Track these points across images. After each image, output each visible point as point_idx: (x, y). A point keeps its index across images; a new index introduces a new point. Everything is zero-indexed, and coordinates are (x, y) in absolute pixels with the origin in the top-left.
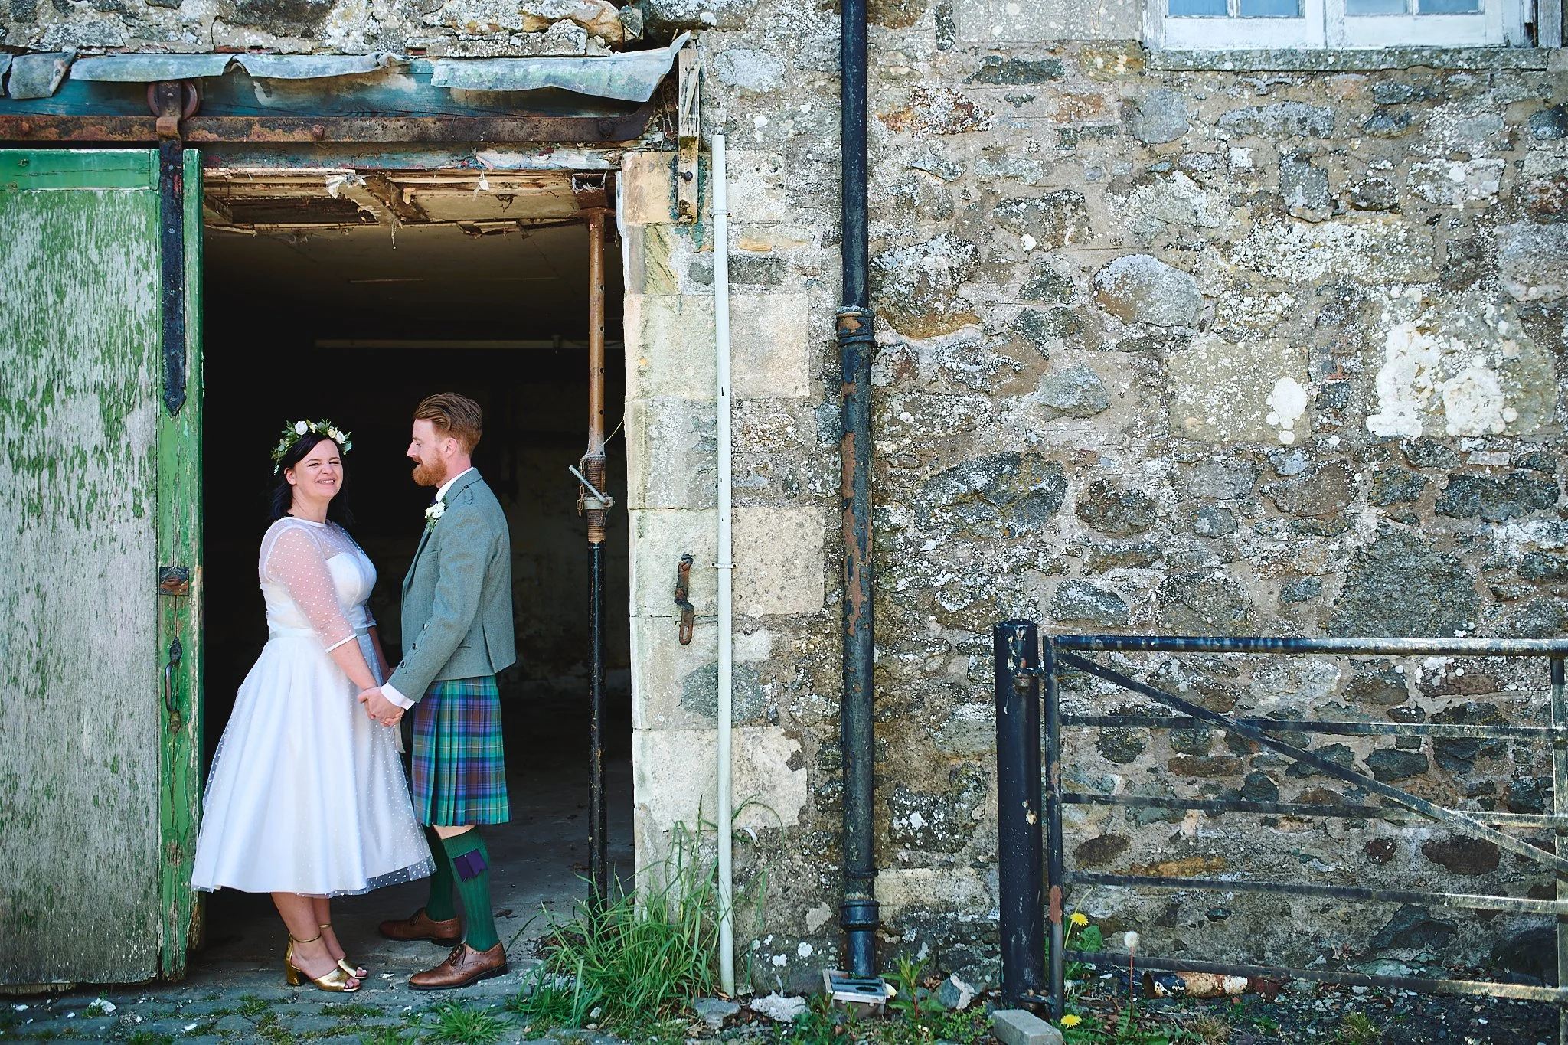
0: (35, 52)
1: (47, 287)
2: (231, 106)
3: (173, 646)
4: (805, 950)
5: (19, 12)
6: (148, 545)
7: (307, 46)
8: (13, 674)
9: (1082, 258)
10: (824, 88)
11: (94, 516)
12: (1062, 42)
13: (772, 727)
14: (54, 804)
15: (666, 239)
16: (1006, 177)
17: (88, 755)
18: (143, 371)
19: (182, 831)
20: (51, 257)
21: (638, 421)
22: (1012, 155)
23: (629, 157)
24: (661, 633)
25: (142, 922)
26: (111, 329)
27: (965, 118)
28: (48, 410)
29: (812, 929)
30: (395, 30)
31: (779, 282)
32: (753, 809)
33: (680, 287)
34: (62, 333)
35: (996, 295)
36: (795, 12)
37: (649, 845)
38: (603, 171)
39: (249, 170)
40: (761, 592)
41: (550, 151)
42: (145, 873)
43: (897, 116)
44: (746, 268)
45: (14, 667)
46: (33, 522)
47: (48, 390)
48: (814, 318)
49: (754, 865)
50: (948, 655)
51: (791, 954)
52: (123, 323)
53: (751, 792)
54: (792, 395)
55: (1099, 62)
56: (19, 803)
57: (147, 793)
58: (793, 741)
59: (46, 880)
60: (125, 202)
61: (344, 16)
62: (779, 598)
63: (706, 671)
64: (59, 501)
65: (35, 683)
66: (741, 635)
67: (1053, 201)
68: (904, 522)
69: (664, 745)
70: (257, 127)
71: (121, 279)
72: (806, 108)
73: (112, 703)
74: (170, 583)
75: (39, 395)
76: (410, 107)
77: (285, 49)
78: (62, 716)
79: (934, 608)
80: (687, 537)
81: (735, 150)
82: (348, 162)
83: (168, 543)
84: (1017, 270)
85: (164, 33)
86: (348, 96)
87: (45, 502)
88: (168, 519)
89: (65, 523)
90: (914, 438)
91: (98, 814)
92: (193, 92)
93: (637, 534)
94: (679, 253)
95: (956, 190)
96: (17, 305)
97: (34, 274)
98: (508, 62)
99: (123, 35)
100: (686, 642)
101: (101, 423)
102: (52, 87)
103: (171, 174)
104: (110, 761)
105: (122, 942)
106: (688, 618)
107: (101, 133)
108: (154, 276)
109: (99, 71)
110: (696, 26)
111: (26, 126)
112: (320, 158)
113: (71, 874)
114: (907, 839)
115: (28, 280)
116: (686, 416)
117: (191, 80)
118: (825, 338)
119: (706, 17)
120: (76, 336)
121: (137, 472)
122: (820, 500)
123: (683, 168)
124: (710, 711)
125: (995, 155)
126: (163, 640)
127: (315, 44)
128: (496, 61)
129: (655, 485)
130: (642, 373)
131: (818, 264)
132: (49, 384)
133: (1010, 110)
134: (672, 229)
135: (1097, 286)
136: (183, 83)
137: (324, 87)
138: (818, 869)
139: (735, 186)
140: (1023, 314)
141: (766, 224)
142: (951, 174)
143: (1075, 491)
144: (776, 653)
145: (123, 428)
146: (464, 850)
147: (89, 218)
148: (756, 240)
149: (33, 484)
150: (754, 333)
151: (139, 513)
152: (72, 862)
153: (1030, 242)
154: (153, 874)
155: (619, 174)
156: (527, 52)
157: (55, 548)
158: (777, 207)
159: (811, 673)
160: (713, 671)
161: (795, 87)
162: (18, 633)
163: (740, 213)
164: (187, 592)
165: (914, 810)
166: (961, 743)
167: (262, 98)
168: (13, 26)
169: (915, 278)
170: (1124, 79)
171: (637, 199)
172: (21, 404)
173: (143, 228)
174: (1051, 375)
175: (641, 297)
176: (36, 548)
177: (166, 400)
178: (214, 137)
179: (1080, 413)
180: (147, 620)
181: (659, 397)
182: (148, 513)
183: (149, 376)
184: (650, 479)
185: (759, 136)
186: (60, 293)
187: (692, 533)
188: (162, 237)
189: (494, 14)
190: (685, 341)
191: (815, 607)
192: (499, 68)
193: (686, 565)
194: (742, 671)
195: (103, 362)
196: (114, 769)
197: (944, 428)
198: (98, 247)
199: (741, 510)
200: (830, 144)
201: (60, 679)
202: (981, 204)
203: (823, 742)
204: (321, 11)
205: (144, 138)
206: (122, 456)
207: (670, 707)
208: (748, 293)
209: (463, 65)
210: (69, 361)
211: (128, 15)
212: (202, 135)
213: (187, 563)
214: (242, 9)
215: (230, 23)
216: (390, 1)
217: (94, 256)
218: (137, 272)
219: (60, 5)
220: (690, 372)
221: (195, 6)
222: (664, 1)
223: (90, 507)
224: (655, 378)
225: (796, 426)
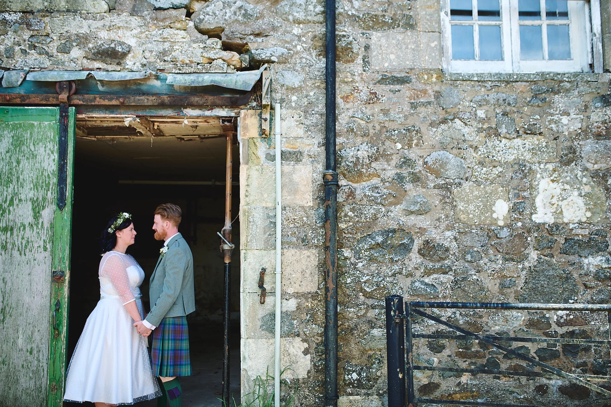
0: (13, 70)
1: (13, 160)
2: (88, 91)
3: (57, 303)
5: (8, 55)
6: (49, 262)
7: (119, 68)
9: (419, 152)
10: (319, 86)
11: (27, 250)
12: (411, 69)
13: (297, 338)
14: (6, 367)
15: (257, 144)
16: (390, 120)
17: (20, 347)
18: (49, 193)
19: (57, 379)
20: (15, 148)
21: (245, 215)
22: (392, 113)
23: (243, 112)
24: (253, 299)
26: (38, 176)
27: (373, 98)
28: (11, 208)
30: (153, 62)
31: (301, 161)
32: (289, 371)
33: (262, 162)
34: (18, 178)
35: (386, 166)
36: (308, 57)
37: (247, 385)
38: (232, 117)
39: (94, 115)
40: (292, 283)
41: (212, 109)
42: (41, 396)
43: (347, 97)
44: (288, 155)
46: (3, 253)
47: (12, 200)
48: (314, 175)
49: (289, 394)
50: (367, 309)
52: (42, 174)
53: (288, 364)
54: (306, 205)
55: (426, 77)
57: (44, 363)
58: (305, 343)
60: (45, 127)
61: (133, 57)
62: (300, 286)
63: (270, 315)
64: (14, 244)
66: (284, 301)
67: (408, 130)
68: (349, 256)
69: (253, 345)
70: (98, 99)
71: (42, 157)
72: (312, 94)
73: (31, 326)
74: (56, 277)
75: (8, 202)
76: (158, 92)
77: (110, 69)
78: (11, 331)
79: (362, 290)
80: (264, 261)
81: (284, 110)
82: (133, 113)
83: (57, 262)
84: (394, 157)
85: (63, 63)
86: (134, 87)
87: (8, 245)
88: (57, 252)
89: (16, 253)
90: (354, 222)
91: (24, 371)
92: (74, 85)
93: (243, 260)
94: (262, 149)
95: (370, 126)
97: (8, 155)
98: (197, 75)
99: (47, 63)
100: (262, 303)
101: (32, 214)
102: (19, 83)
103: (64, 116)
104: (29, 350)
106: (263, 293)
107: (37, 101)
108: (56, 156)
109: (38, 77)
110: (269, 62)
111: (8, 98)
112: (122, 111)
113: (11, 396)
114: (350, 383)
115: (6, 157)
116: (263, 213)
117: (73, 81)
118: (319, 183)
119: (273, 59)
120: (24, 179)
121: (45, 233)
122: (316, 247)
123: (264, 116)
124: (272, 331)
125: (385, 112)
126: (53, 300)
127: (122, 68)
128: (192, 74)
129: (251, 240)
130: (247, 196)
131: (316, 154)
132: (12, 198)
133: (391, 95)
134: (259, 140)
135: (426, 163)
136: (70, 82)
137: (125, 84)
138: (315, 396)
139: (284, 123)
140: (397, 174)
141: (296, 138)
142: (368, 120)
143: (418, 243)
144: (298, 308)
145: (41, 216)
146: (172, 387)
147: (31, 133)
148: (292, 144)
149: (4, 237)
150: (291, 180)
151: (45, 249)
152: (12, 392)
153: (399, 146)
154: (45, 397)
155: (239, 118)
156: (204, 71)
157: (11, 263)
158: (300, 132)
159: (312, 316)
160: (273, 315)
161: (307, 85)
163: (286, 134)
164: (63, 281)
165: (354, 372)
166: (373, 344)
167: (100, 88)
168: (5, 60)
169: (354, 160)
170: (435, 83)
171: (245, 128)
173: (52, 137)
174: (408, 198)
175: (247, 166)
177: (58, 205)
178: (81, 102)
179: (419, 213)
180: (47, 292)
181: (253, 205)
182: (49, 249)
183: (52, 195)
184: (249, 238)
185: (293, 104)
186: (18, 162)
187: (266, 259)
188: (59, 141)
189: (191, 56)
190: (264, 183)
191: (314, 289)
192: (193, 77)
193: (263, 272)
194: (285, 315)
195: (34, 190)
196: (31, 353)
197: (366, 218)
198: (34, 145)
199: (285, 250)
200: (321, 107)
201: (11, 316)
202: (380, 131)
203: (317, 344)
204: (124, 55)
205: (54, 103)
206: (40, 226)
207: (256, 329)
208: (289, 165)
209: (179, 76)
210: (21, 189)
211: (50, 56)
212: (76, 102)
213: (64, 270)
214: (94, 54)
215: (89, 59)
216: (151, 52)
217: (32, 148)
218: (49, 154)
219: (24, 52)
220: (266, 196)
221: (76, 53)
222: (257, 52)
223: (26, 247)
224: (252, 198)
225: (307, 217)
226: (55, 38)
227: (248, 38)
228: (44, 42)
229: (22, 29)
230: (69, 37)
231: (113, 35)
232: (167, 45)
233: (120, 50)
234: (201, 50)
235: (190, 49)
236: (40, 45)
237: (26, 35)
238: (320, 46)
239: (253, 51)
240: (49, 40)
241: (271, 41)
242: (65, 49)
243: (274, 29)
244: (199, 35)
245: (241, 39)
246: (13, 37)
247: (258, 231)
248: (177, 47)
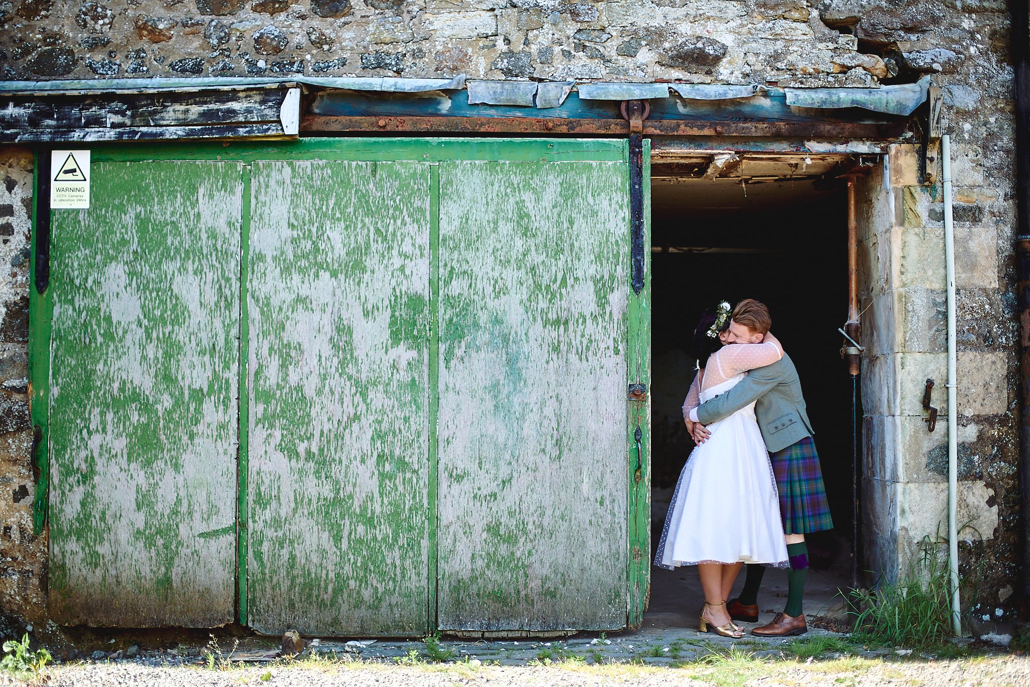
0: (551, 81)
1: (563, 219)
2: (663, 113)
3: (637, 431)
4: (999, 612)
5: (543, 59)
6: (622, 371)
7: (708, 79)
8: (542, 447)
10: (1003, 108)
11: (590, 353)
13: (978, 481)
14: (566, 524)
15: (915, 195)
17: (586, 495)
18: (619, 268)
19: (641, 540)
20: (566, 201)
21: (900, 301)
23: (893, 147)
24: (915, 425)
25: (618, 595)
26: (601, 243)
28: (563, 291)
29: (1001, 600)
30: (760, 71)
31: (980, 221)
32: (968, 530)
33: (924, 223)
34: (572, 245)
36: (986, 64)
37: (908, 551)
38: (877, 154)
39: (672, 151)
40: (971, 401)
41: (847, 142)
42: (620, 566)
44: (961, 212)
45: (543, 443)
46: (555, 357)
47: (564, 280)
48: (1000, 242)
49: (968, 563)
51: (992, 614)
52: (607, 240)
53: (966, 520)
54: (988, 287)
56: (545, 524)
57: (621, 518)
58: (990, 489)
59: (561, 570)
60: (608, 170)
61: (730, 63)
62: (982, 405)
63: (941, 448)
64: (570, 344)
65: (555, 453)
66: (960, 427)
69: (916, 492)
70: (682, 127)
71: (606, 214)
72: (992, 120)
73: (600, 464)
74: (634, 393)
75: (558, 282)
76: (767, 115)
77: (696, 81)
78: (571, 472)
80: (929, 369)
81: (954, 144)
82: (731, 147)
83: (634, 372)
85: (626, 72)
86: (731, 108)
87: (562, 344)
88: (634, 356)
89: (573, 358)
91: (592, 530)
92: (648, 107)
93: (900, 367)
94: (923, 203)
96: (546, 229)
97: (556, 211)
98: (826, 91)
99: (602, 71)
100: (931, 430)
101: (595, 299)
102: (561, 102)
103: (635, 153)
104: (599, 499)
105: (606, 607)
106: (932, 417)
107: (593, 129)
108: (627, 213)
109: (595, 93)
110: (930, 71)
111: (550, 125)
112: (714, 145)
113: (576, 566)
115: (552, 214)
116: (928, 298)
117: (646, 100)
118: (1006, 254)
119: (935, 66)
120: (580, 248)
121: (616, 328)
122: (1005, 348)
123: (929, 154)
124: (943, 471)
126: (630, 427)
127: (713, 78)
128: (819, 90)
129: (911, 339)
130: (902, 273)
131: (1002, 210)
132: (564, 276)
134: (919, 189)
136: (643, 101)
137: (718, 105)
138: (1004, 565)
139: (955, 164)
141: (971, 187)
144: (980, 437)
145: (608, 302)
147: (588, 179)
148: (967, 196)
149: (554, 334)
150: (966, 250)
151: (617, 352)
152: (576, 559)
154: (624, 566)
155: (886, 157)
156: (837, 85)
157: (567, 373)
158: (978, 177)
159: (1001, 449)
160: (946, 448)
161: (986, 108)
162: (546, 422)
163: (957, 180)
164: (644, 400)
167: (681, 109)
168: (538, 66)
171: (898, 171)
172: (548, 286)
173: (619, 185)
175: (902, 228)
176: (556, 372)
177: (633, 286)
178: (658, 132)
180: (621, 415)
181: (912, 287)
182: (622, 352)
183: (623, 271)
184: (908, 335)
185: (966, 136)
186: (571, 222)
187: (932, 367)
188: (631, 189)
189: (817, 63)
190: (927, 254)
191: (1002, 411)
192: (822, 95)
193: (930, 385)
194: (961, 448)
195: (596, 263)
196: (601, 504)
198: (593, 196)
199: (960, 353)
200: (1007, 141)
201: (570, 450)
203: (1007, 490)
204: (717, 59)
205: (617, 132)
206: (607, 318)
207: (919, 469)
208: (963, 227)
209: (799, 92)
210: (576, 262)
211: (606, 60)
212: (651, 131)
213: (644, 382)
214: (672, 58)
215: (663, 65)
216: (757, 54)
217: (591, 202)
218: (616, 210)
219: (567, 54)
220: (930, 273)
221: (645, 56)
222: (911, 56)
223: (588, 348)
224: (909, 276)
225: (990, 305)
226: (614, 34)
227: (896, 34)
228: (598, 40)
229: (565, 20)
230: (636, 32)
231: (699, 30)
232: (779, 45)
233: (711, 52)
234: (831, 53)
235: (814, 51)
236: (592, 44)
237: (571, 28)
238: (1002, 48)
239: (905, 55)
240: (605, 37)
241: (931, 39)
242: (628, 51)
243: (935, 20)
244: (827, 30)
245: (885, 35)
246: (551, 32)
247: (921, 324)
248: (795, 48)
